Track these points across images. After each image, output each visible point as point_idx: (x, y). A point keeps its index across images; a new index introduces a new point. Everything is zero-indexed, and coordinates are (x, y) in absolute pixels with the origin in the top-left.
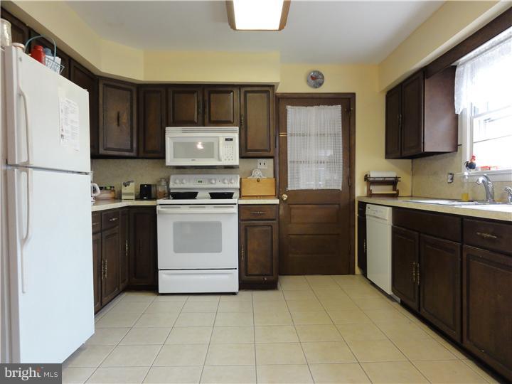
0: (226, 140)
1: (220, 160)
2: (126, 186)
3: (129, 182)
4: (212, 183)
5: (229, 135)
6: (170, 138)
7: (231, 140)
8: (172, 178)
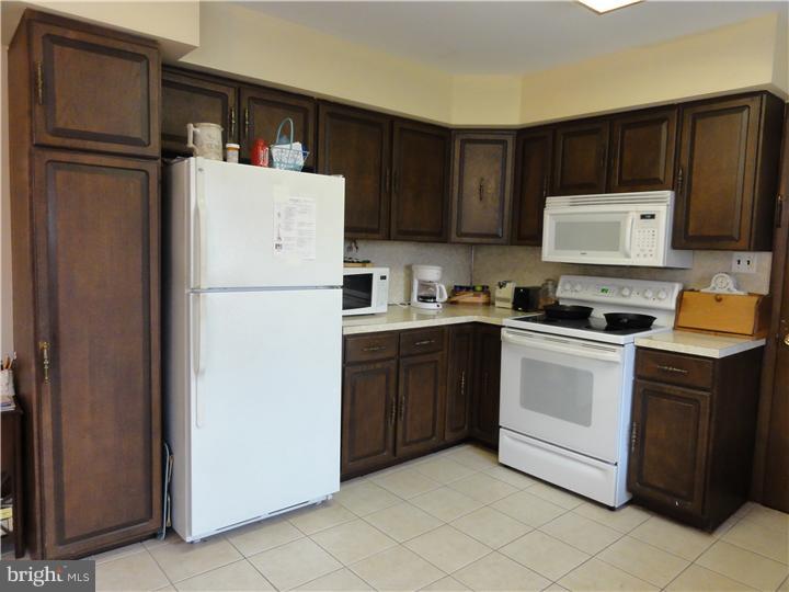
0: (643, 217)
1: (628, 256)
2: (501, 287)
3: (507, 282)
4: (624, 296)
5: (648, 209)
6: (551, 215)
7: (653, 217)
8: (562, 279)
